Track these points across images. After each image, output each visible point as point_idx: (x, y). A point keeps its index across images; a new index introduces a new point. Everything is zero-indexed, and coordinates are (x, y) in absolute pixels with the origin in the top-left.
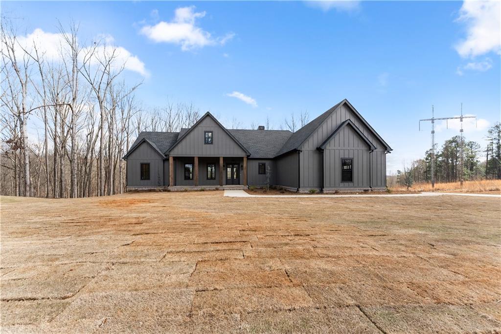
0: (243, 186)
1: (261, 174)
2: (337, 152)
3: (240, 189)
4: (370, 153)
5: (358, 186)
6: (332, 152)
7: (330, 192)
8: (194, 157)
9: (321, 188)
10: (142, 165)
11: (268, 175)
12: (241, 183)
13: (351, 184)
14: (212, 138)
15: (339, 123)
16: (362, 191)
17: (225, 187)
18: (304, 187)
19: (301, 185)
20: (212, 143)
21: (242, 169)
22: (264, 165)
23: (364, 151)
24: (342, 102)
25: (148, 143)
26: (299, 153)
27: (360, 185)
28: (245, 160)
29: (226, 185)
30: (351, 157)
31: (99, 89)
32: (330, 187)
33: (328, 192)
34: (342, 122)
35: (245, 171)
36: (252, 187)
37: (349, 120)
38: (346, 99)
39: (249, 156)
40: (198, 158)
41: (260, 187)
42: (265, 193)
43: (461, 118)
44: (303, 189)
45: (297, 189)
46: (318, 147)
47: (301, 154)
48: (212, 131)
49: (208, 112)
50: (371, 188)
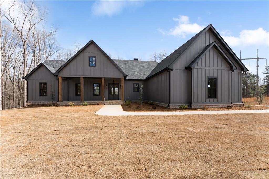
0: (121, 101)
1: (136, 91)
2: (204, 71)
4: (231, 72)
5: (221, 102)
6: (200, 71)
7: (198, 107)
8: (80, 77)
10: (40, 84)
11: (141, 92)
13: (215, 100)
14: (95, 62)
15: (204, 46)
17: (106, 102)
18: (174, 103)
19: (171, 101)
20: (95, 66)
21: (121, 88)
22: (138, 85)
23: (226, 71)
25: (45, 67)
26: (170, 72)
27: (223, 100)
28: (122, 80)
29: (108, 100)
30: (216, 75)
31: (22, 32)
32: (198, 102)
33: (196, 107)
34: (207, 45)
35: (122, 89)
36: (128, 103)
37: (214, 42)
38: (211, 24)
39: (125, 77)
40: (83, 78)
41: (134, 102)
42: (139, 109)
43: (258, 59)
44: (173, 105)
45: (167, 104)
46: (187, 67)
47: (171, 73)
48: (96, 56)
49: (92, 40)
50: (232, 103)
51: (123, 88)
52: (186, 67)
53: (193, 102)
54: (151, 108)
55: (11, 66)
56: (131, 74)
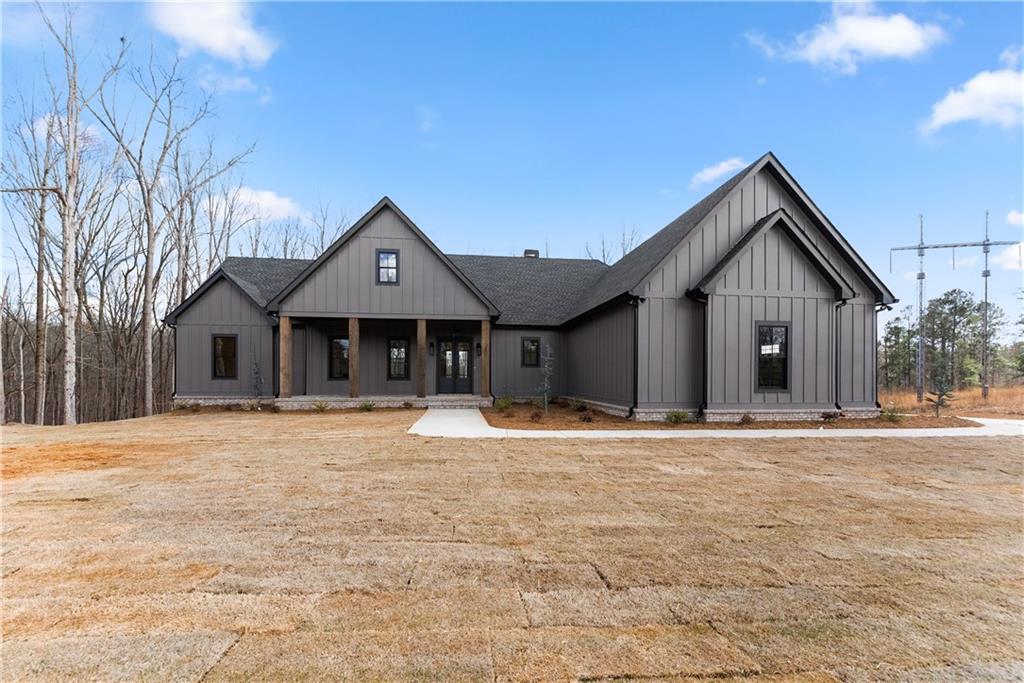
0: (479, 397)
1: (530, 365)
2: (745, 303)
3: (470, 407)
4: (838, 307)
5: (804, 402)
6: (732, 302)
7: (726, 418)
8: (347, 319)
9: (696, 406)
10: (216, 339)
11: (546, 368)
12: (475, 389)
13: (783, 397)
14: (397, 269)
15: (749, 222)
16: (817, 417)
17: (432, 401)
18: (649, 404)
19: (642, 397)
20: (397, 283)
21: (479, 355)
22: (535, 341)
23: (821, 302)
24: (759, 161)
25: (233, 284)
26: (636, 306)
27: (810, 397)
28: (485, 328)
29: (437, 394)
30: (785, 317)
31: (141, 157)
32: (725, 403)
33: (718, 419)
34: (758, 219)
35: (485, 357)
36: (501, 403)
37: (780, 212)
38: (771, 153)
39: (496, 318)
40: (357, 322)
41: (524, 401)
42: (537, 422)
43: (986, 245)
44: (647, 410)
45: (628, 409)
46: (691, 289)
47: (640, 307)
48: (398, 250)
49: (386, 197)
50: (839, 408)
51: (485, 355)
52: (688, 290)
53: (709, 401)
54: (577, 419)
55: (91, 272)
56: (514, 305)
